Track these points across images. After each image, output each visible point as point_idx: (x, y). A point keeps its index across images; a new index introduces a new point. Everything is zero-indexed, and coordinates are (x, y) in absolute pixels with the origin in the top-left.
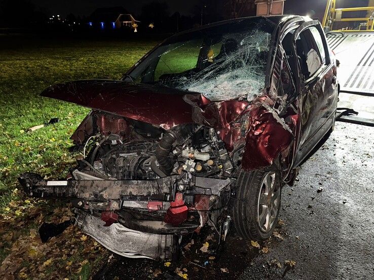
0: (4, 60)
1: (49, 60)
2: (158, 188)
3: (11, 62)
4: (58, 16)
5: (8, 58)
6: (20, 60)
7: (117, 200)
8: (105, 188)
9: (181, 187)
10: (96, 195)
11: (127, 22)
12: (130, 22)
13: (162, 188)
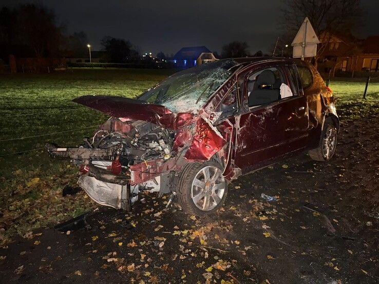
0: (95, 88)
1: (129, 90)
2: (107, 153)
3: (99, 90)
4: (151, 53)
5: (98, 87)
6: (107, 89)
7: (88, 159)
8: (83, 153)
9: (118, 152)
10: (79, 156)
11: (208, 60)
12: (210, 60)
13: (109, 153)
